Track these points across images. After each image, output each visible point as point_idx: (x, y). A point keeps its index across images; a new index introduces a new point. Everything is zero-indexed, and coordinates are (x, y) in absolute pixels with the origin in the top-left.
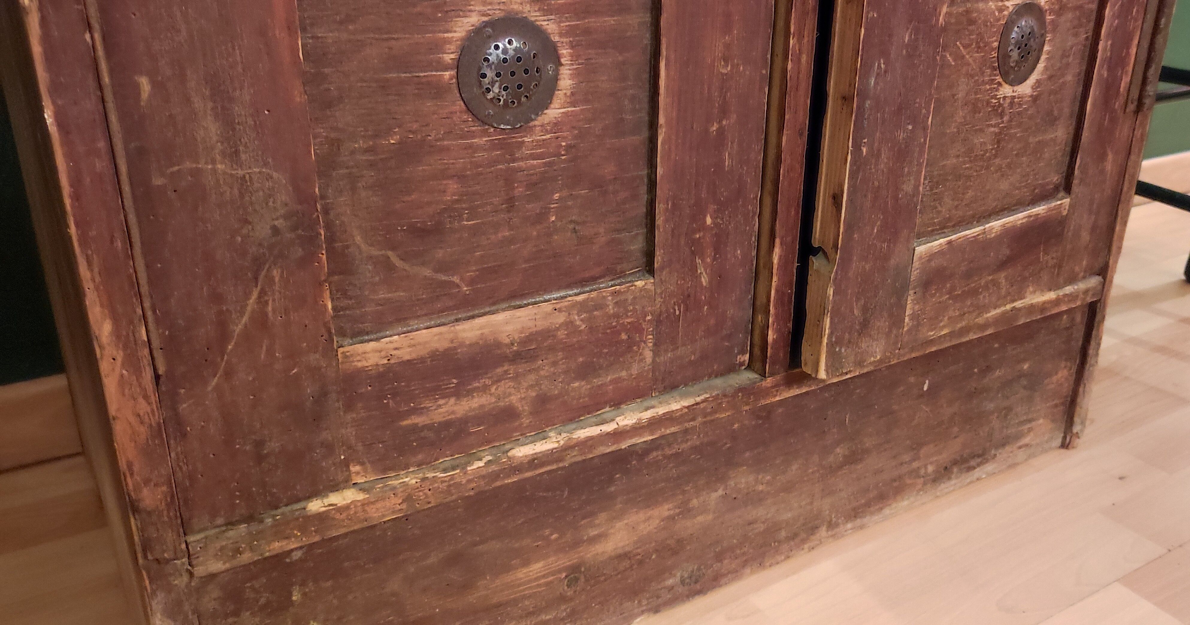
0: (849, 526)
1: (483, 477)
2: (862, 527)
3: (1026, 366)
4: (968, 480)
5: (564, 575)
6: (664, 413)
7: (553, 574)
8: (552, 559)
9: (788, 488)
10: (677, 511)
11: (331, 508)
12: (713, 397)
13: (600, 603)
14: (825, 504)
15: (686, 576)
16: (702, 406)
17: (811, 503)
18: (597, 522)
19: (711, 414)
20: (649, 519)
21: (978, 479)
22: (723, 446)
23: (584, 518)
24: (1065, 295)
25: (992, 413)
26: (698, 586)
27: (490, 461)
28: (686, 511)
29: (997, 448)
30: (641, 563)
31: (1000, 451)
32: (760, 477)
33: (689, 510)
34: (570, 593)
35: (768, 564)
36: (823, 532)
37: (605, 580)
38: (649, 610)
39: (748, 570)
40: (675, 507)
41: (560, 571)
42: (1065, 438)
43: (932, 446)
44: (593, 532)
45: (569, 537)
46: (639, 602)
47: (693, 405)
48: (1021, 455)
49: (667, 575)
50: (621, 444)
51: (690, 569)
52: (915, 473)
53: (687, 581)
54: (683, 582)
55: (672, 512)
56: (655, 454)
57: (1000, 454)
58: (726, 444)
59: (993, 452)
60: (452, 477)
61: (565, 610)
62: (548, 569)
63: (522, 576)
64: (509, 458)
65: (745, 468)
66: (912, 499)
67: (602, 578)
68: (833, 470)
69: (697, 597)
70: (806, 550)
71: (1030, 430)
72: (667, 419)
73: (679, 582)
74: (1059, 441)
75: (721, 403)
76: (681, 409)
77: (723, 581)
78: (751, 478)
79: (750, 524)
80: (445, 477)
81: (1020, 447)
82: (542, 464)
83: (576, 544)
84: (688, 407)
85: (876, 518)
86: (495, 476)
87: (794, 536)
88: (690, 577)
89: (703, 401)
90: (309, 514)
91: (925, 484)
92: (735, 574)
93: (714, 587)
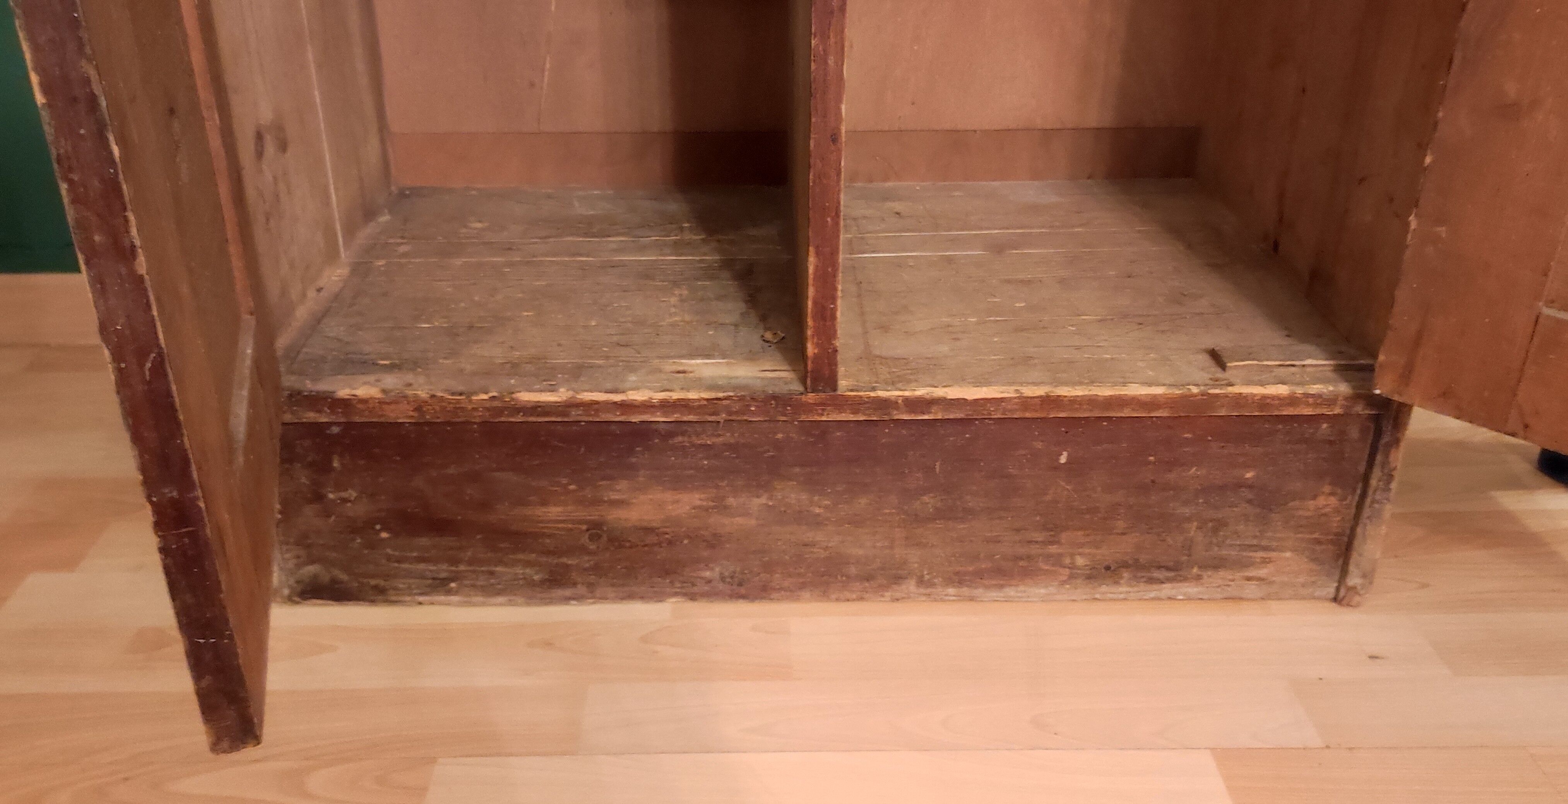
0: (951, 591)
1: (488, 409)
2: (972, 599)
3: (1249, 475)
4: (1152, 595)
5: (584, 527)
6: (678, 399)
7: (573, 522)
8: (570, 508)
9: (857, 522)
10: (711, 504)
11: (354, 397)
12: (738, 397)
13: (626, 568)
14: (914, 556)
15: (727, 574)
16: (725, 402)
17: (891, 547)
18: (618, 487)
19: (736, 413)
20: (678, 501)
21: (1170, 598)
22: (765, 452)
23: (603, 479)
24: (1307, 395)
25: (1189, 520)
26: (743, 591)
27: (494, 397)
28: (721, 508)
29: (1203, 567)
30: (670, 543)
31: (1209, 573)
32: (816, 498)
33: (726, 507)
34: (592, 547)
35: (834, 596)
36: (911, 585)
37: (631, 547)
38: (685, 595)
39: (806, 594)
40: (707, 499)
41: (581, 522)
42: (1338, 589)
43: (1080, 533)
44: (615, 496)
45: (588, 493)
46: (672, 582)
47: (713, 399)
48: (1251, 590)
49: (702, 565)
50: (632, 417)
51: (732, 569)
52: (1057, 560)
53: (728, 580)
54: (723, 579)
55: (705, 503)
56: (680, 439)
57: (1209, 577)
58: (769, 451)
59: (1195, 570)
60: (458, 401)
61: (589, 561)
62: (567, 516)
63: (540, 514)
64: (513, 399)
65: (795, 483)
66: (1052, 590)
67: (628, 544)
68: (918, 519)
69: (741, 601)
70: (888, 599)
71: (1265, 561)
72: (683, 406)
73: (718, 577)
74: (1331, 591)
75: (749, 406)
76: (699, 400)
77: (775, 595)
78: (804, 496)
79: (806, 545)
80: (452, 399)
81: (1249, 579)
82: (547, 414)
83: (597, 502)
84: (707, 400)
85: (994, 594)
86: (499, 411)
87: (869, 578)
88: (732, 577)
89: (726, 398)
90: (336, 397)
91: (1072, 577)
92: (792, 593)
93: (762, 598)
